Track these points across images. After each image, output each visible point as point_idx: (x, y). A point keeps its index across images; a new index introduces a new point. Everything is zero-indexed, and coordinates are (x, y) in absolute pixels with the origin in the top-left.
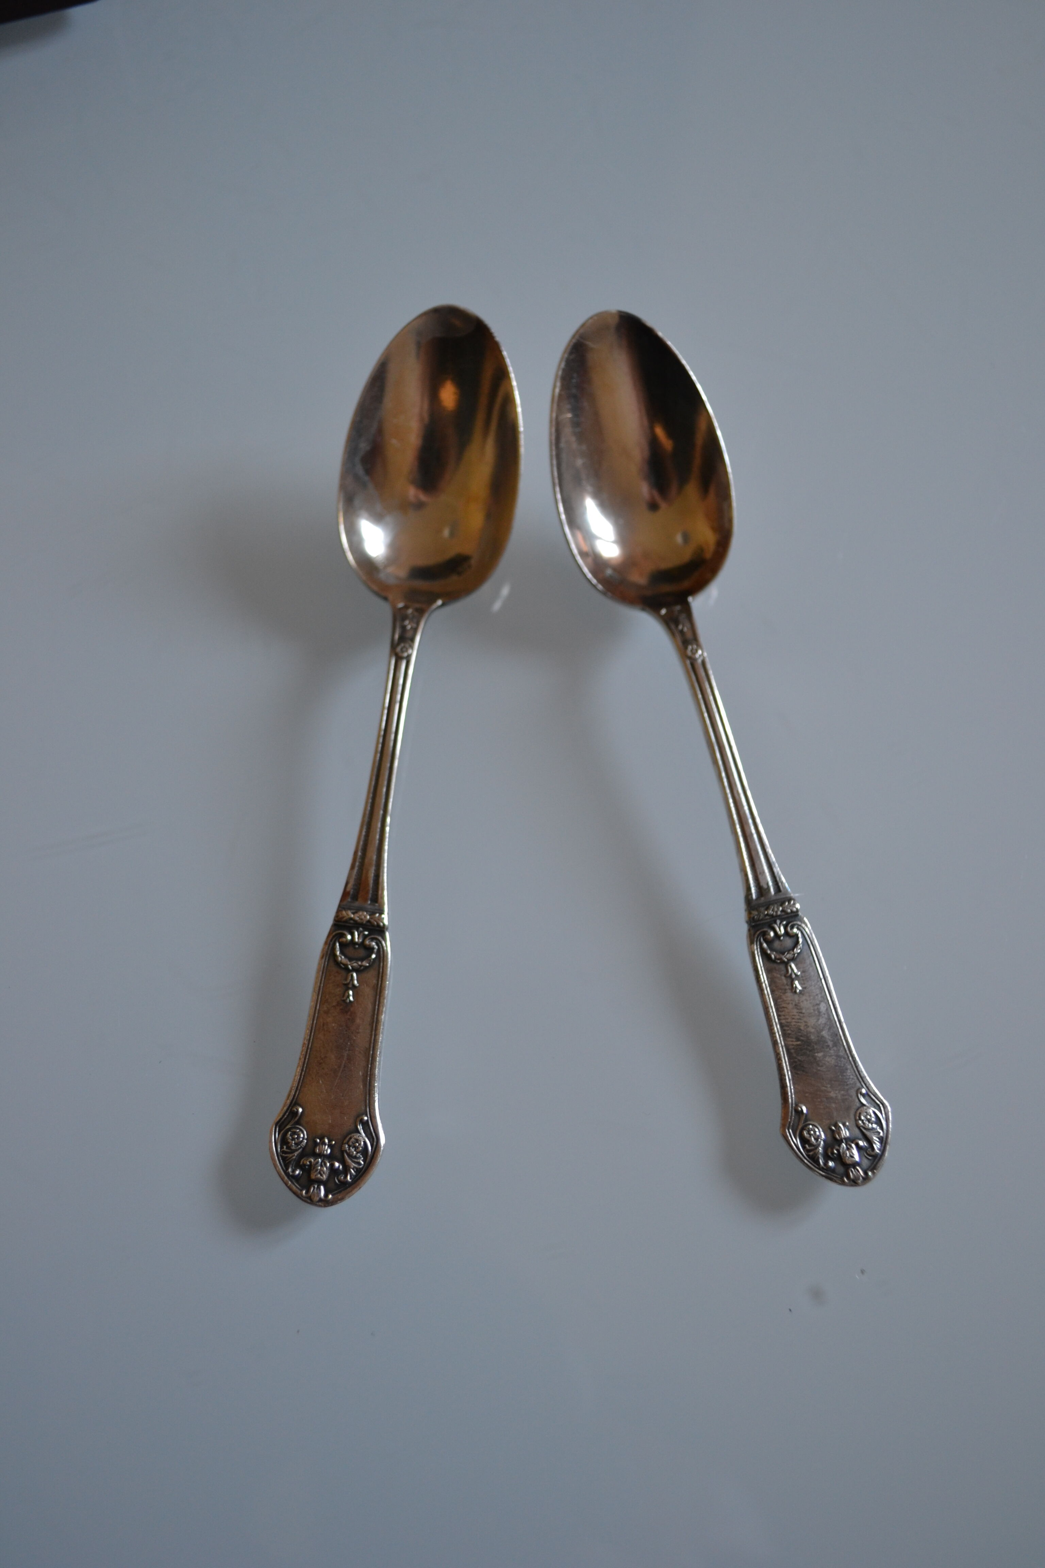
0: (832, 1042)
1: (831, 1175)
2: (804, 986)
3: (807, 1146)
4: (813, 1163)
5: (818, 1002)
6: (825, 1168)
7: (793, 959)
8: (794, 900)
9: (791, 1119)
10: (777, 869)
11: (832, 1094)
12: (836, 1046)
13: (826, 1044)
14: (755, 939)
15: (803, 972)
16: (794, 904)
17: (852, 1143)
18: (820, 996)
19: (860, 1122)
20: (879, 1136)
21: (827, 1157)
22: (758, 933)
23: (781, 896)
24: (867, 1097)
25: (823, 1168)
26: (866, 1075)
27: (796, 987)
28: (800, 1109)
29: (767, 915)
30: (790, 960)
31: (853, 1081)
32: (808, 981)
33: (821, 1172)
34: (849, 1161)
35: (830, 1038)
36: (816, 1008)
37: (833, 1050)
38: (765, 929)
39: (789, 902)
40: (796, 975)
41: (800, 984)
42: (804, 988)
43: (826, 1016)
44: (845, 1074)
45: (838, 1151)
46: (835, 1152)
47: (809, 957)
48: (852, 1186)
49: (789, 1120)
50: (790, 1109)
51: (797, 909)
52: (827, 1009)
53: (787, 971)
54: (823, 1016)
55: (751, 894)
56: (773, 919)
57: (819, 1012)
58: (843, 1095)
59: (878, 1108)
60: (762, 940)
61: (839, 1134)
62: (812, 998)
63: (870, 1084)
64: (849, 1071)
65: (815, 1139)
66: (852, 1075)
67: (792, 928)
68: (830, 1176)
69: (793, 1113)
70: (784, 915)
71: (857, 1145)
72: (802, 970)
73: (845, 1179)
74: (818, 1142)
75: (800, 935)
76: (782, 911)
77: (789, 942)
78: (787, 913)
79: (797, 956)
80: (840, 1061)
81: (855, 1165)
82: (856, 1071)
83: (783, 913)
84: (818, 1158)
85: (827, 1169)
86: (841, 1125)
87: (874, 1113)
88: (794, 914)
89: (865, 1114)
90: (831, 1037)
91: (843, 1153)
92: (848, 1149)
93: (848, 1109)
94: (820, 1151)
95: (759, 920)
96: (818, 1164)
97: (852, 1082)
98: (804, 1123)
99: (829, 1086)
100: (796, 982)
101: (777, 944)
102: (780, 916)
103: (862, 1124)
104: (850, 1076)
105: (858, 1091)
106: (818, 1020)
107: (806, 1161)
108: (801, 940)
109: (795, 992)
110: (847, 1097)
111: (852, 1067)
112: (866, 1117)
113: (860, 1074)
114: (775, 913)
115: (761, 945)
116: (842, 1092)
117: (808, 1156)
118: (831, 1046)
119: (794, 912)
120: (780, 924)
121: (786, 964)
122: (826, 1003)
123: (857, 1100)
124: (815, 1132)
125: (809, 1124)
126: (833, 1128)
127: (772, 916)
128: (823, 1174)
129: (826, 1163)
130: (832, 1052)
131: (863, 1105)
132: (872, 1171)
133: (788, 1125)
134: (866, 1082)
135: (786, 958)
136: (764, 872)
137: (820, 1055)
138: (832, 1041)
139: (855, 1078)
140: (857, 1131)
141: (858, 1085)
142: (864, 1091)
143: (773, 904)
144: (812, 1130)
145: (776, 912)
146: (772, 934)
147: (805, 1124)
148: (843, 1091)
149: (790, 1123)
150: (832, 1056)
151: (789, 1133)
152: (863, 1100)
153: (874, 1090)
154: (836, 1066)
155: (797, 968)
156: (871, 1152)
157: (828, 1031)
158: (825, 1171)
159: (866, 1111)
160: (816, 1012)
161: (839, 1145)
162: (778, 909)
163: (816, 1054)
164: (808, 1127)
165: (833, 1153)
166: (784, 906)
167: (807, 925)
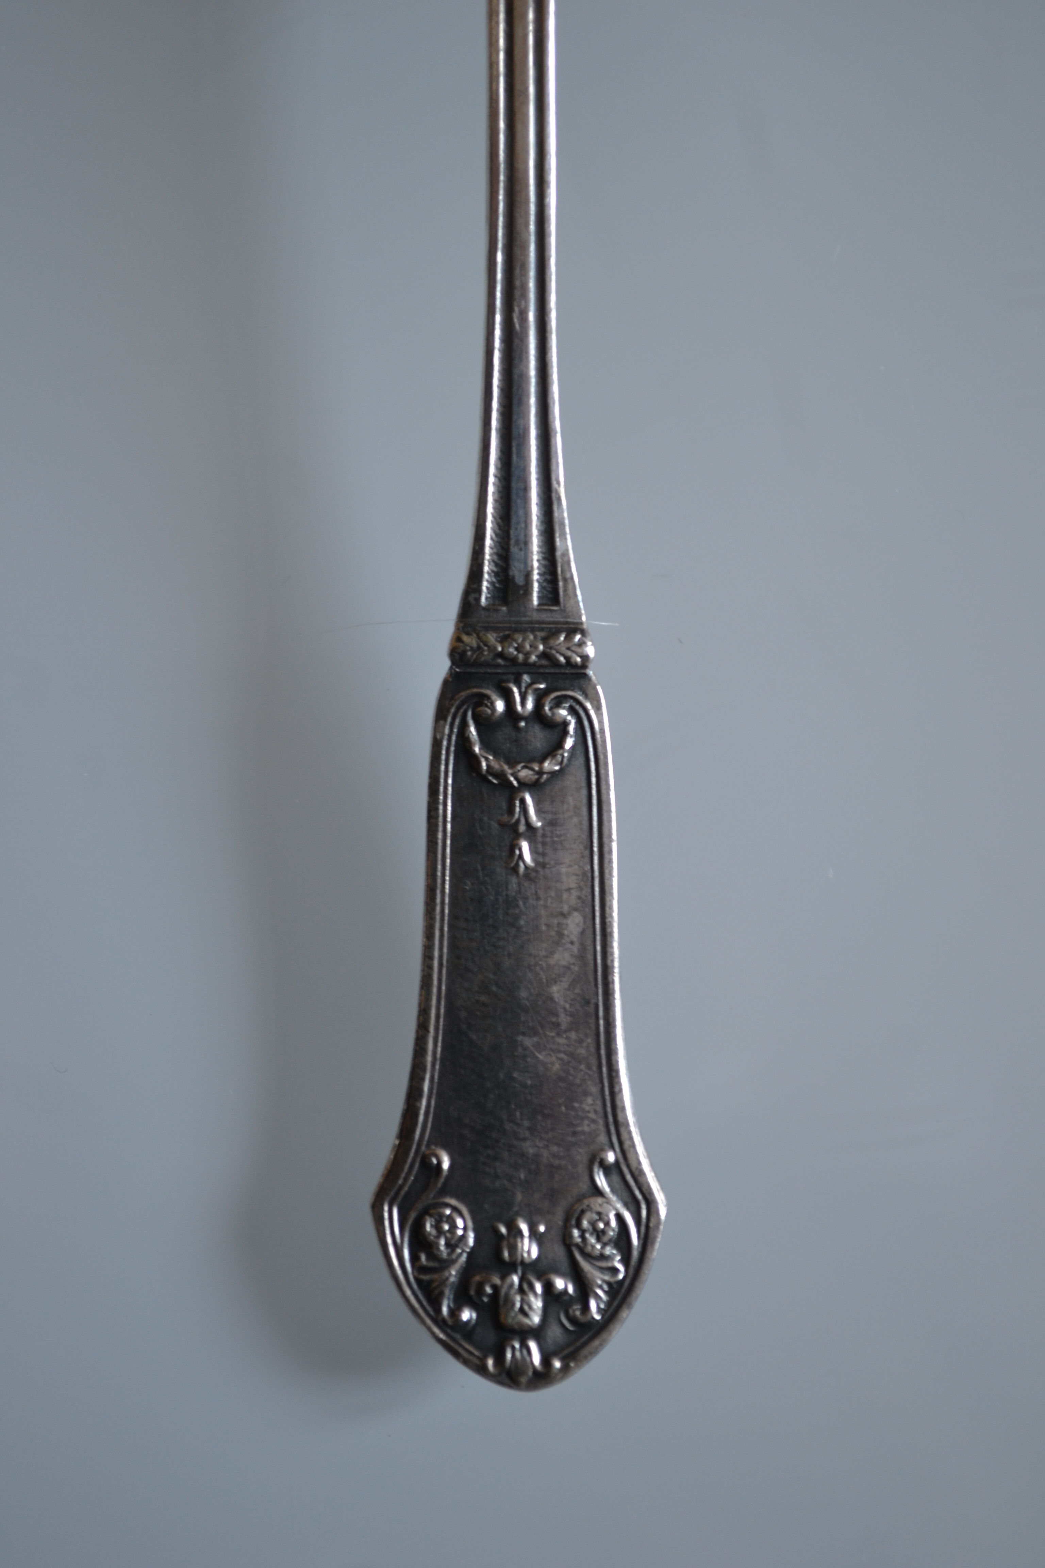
0: (569, 1019)
1: (461, 1345)
2: (541, 860)
3: (423, 1258)
4: (425, 1303)
5: (566, 909)
6: (450, 1322)
7: (534, 786)
8: (583, 632)
9: (406, 1179)
10: (567, 543)
11: (529, 1148)
12: (577, 1031)
13: (554, 1019)
14: (453, 710)
15: (551, 823)
16: (581, 644)
17: (539, 1279)
18: (575, 893)
19: (576, 1233)
20: (612, 1280)
21: (463, 1297)
22: (463, 694)
23: (554, 616)
24: (616, 1178)
25: (444, 1321)
26: (631, 1119)
27: (521, 857)
28: (435, 1161)
29: (501, 655)
30: (524, 785)
31: (593, 1126)
32: (556, 850)
33: (437, 1331)
34: (513, 1318)
35: (567, 1006)
36: (555, 921)
37: (568, 1038)
38: (488, 692)
39: (569, 637)
40: (529, 825)
41: (533, 851)
42: (540, 864)
43: (575, 949)
44: (576, 1105)
45: (495, 1288)
46: (489, 1290)
47: (578, 789)
48: (501, 1383)
49: (400, 1182)
50: (412, 1154)
51: (585, 658)
52: (583, 933)
53: (511, 811)
54: (569, 946)
55: (479, 591)
56: (513, 670)
57: (560, 935)
58: (554, 1156)
59: (632, 1208)
60: (470, 714)
61: (513, 1249)
62: (553, 894)
63: (633, 1146)
64: (589, 1100)
65: (447, 1245)
66: (596, 1112)
67: (558, 703)
68: (456, 1347)
69: (417, 1165)
70: (542, 666)
71: (549, 1287)
72: (549, 817)
73: (490, 1362)
74: (454, 1256)
75: (571, 728)
76: (544, 655)
77: (538, 738)
78: (556, 664)
79: (548, 780)
80: (575, 1068)
81: (525, 1334)
82: (609, 1105)
83: (544, 662)
84: (441, 1294)
85: (452, 1326)
86: (524, 1227)
87: (620, 1218)
88: (573, 671)
89: (596, 1217)
90: (571, 1005)
91: (507, 1295)
92: (521, 1290)
93: (553, 1195)
94: (452, 1279)
95: (476, 664)
96: (438, 1310)
97: (586, 1129)
98: (434, 1198)
99: (526, 1123)
100: (525, 846)
101: (502, 736)
102: (534, 664)
103: (579, 1240)
104: (589, 1112)
105: (595, 1160)
106: (552, 953)
107: (408, 1292)
108: (569, 743)
109: (515, 869)
110: (563, 1163)
111: (602, 1091)
112: (593, 1224)
113: (615, 1115)
114: (521, 657)
115: (464, 725)
116: (555, 1149)
117: (419, 1281)
118: (564, 1027)
119: (575, 666)
120: (529, 686)
121: (511, 793)
122: (585, 917)
123: (586, 1179)
124: (454, 1226)
125: (448, 1205)
126: (503, 1230)
127: (513, 661)
128: (442, 1336)
129: (455, 1312)
130: (562, 1041)
131: (599, 1192)
132: (565, 1360)
133: (392, 1193)
134: (624, 1136)
135: (516, 779)
136: (527, 543)
137: (528, 1042)
138: (572, 1015)
139: (601, 1122)
140: (559, 1252)
141: (603, 1138)
142: (611, 1157)
143: (523, 631)
144: (447, 1222)
145: (527, 655)
146: (500, 706)
147: (436, 1201)
148: (558, 1145)
149: (401, 1187)
150: (559, 1051)
151: (393, 1216)
152: (601, 1181)
153: (639, 1163)
154: (561, 1079)
155: (538, 811)
156: (578, 1313)
157: (568, 989)
158: (449, 1331)
159: (599, 1209)
160: (553, 933)
161: (504, 1277)
162: (533, 646)
163: (520, 1038)
164: (441, 1210)
165: (480, 1291)
166: (552, 642)
167: (598, 708)
